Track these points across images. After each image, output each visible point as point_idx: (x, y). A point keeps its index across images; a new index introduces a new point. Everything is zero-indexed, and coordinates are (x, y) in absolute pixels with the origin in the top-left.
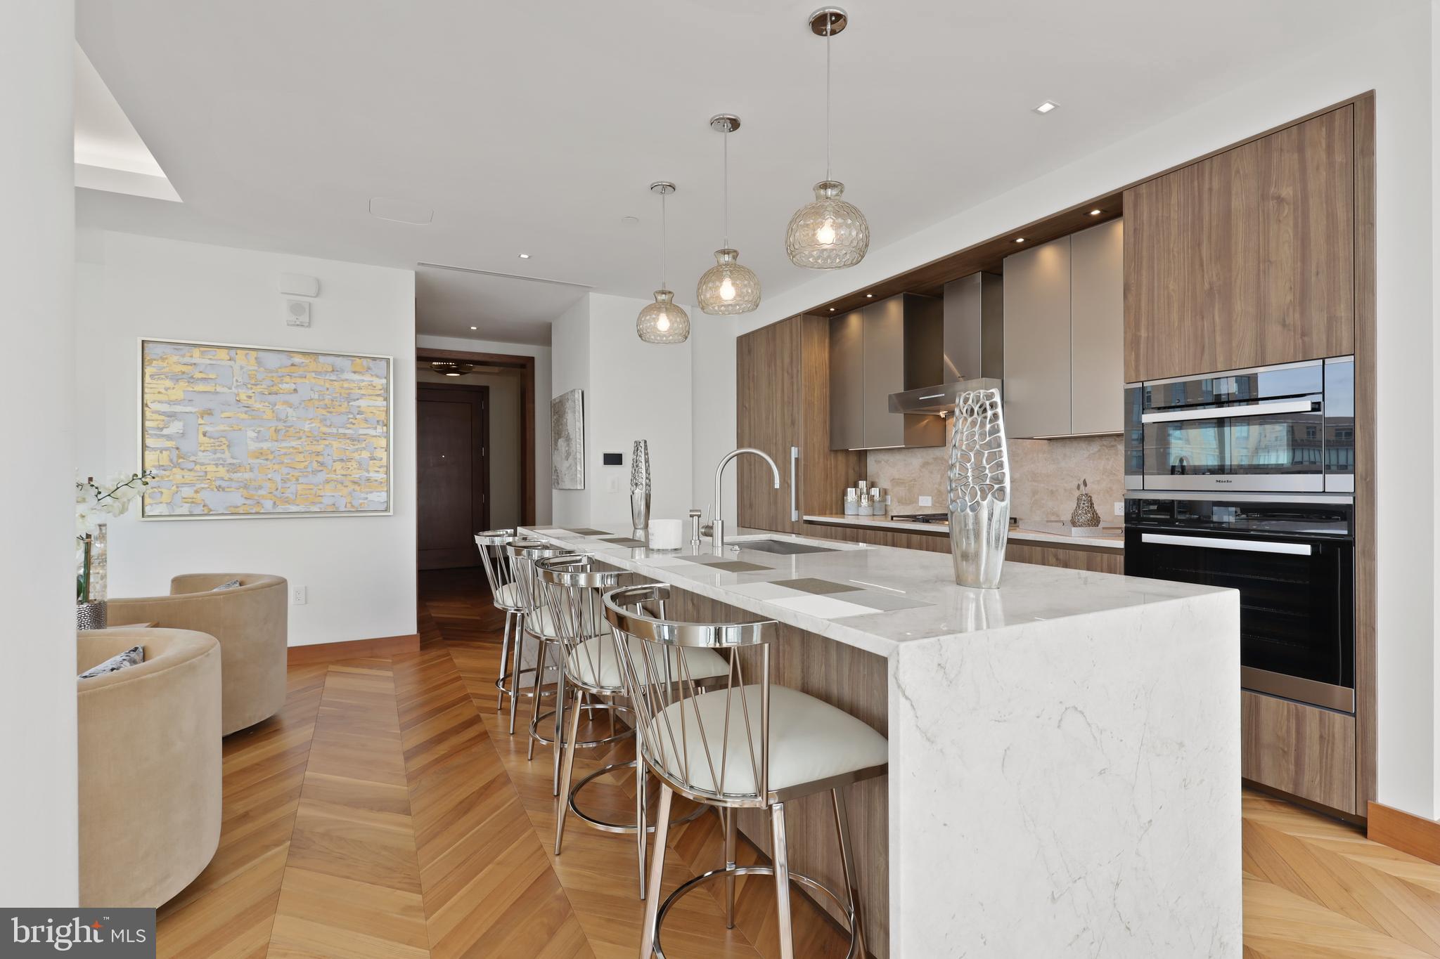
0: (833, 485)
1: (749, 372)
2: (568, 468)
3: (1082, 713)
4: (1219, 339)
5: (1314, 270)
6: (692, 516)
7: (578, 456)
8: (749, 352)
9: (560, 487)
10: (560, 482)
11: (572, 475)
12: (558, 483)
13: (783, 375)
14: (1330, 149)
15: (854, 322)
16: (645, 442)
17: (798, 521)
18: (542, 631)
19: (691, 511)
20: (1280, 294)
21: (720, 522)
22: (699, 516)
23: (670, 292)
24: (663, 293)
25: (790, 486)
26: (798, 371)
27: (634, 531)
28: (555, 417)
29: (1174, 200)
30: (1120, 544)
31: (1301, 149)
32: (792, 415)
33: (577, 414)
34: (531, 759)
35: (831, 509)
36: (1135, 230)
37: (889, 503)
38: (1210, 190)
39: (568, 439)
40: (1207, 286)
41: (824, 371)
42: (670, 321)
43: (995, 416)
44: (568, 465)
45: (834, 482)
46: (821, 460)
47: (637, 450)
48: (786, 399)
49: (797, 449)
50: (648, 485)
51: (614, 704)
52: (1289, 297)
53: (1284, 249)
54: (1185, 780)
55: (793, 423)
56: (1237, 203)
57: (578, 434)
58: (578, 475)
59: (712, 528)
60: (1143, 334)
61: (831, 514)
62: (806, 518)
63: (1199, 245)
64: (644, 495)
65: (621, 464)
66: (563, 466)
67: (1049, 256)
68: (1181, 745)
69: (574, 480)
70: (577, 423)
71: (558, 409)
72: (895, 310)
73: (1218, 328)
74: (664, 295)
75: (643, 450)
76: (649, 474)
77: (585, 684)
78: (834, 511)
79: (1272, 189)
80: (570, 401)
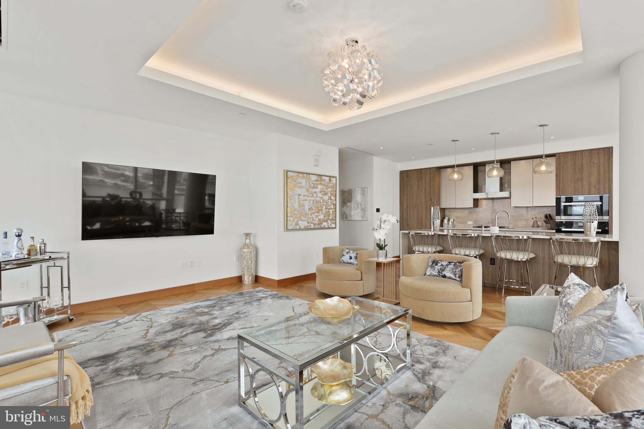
1: (407, 183)
4: (580, 189)
5: (601, 178)
13: (425, 185)
14: (604, 155)
20: (594, 180)
26: (433, 184)
29: (569, 158)
31: (598, 154)
36: (559, 163)
37: (455, 224)
38: (578, 158)
40: (577, 178)
48: (427, 192)
52: (596, 182)
53: (595, 173)
56: (585, 162)
60: (561, 186)
63: (575, 169)
73: (580, 186)
79: (592, 161)
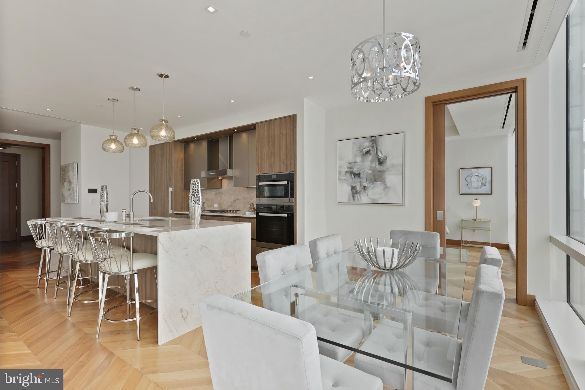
0: (186, 201)
2: (70, 194)
3: (207, 247)
4: (273, 165)
5: (288, 152)
6: (123, 211)
7: (75, 189)
8: (154, 152)
9: (66, 202)
10: (65, 200)
11: (72, 197)
12: (64, 201)
13: (167, 162)
14: (290, 125)
15: (192, 146)
16: (106, 186)
17: (172, 214)
18: (62, 251)
19: (122, 210)
20: (283, 157)
21: (132, 213)
22: (125, 211)
23: (116, 136)
24: (113, 136)
25: (169, 201)
26: (172, 161)
27: (101, 218)
28: (63, 173)
29: (265, 130)
30: (255, 216)
31: (286, 123)
32: (170, 176)
33: (74, 172)
34: (56, 298)
35: (185, 209)
37: (205, 207)
39: (70, 182)
40: (271, 152)
41: (182, 161)
42: (116, 146)
43: (198, 185)
44: (70, 193)
45: (186, 199)
46: (181, 192)
47: (103, 189)
48: (168, 170)
49: (171, 188)
50: (107, 201)
51: (92, 276)
53: (283, 146)
54: (235, 262)
55: (170, 179)
56: (276, 133)
57: (75, 181)
58: (75, 197)
59: (129, 215)
61: (185, 211)
62: (175, 212)
63: (270, 141)
64: (105, 205)
65: (97, 193)
66: (66, 193)
67: (244, 136)
68: (234, 255)
69: (73, 199)
70: (75, 176)
71: (64, 170)
72: (204, 144)
74: (113, 137)
75: (105, 189)
76: (108, 197)
77: (81, 260)
78: (186, 210)
79: (282, 131)
80: (71, 167)
